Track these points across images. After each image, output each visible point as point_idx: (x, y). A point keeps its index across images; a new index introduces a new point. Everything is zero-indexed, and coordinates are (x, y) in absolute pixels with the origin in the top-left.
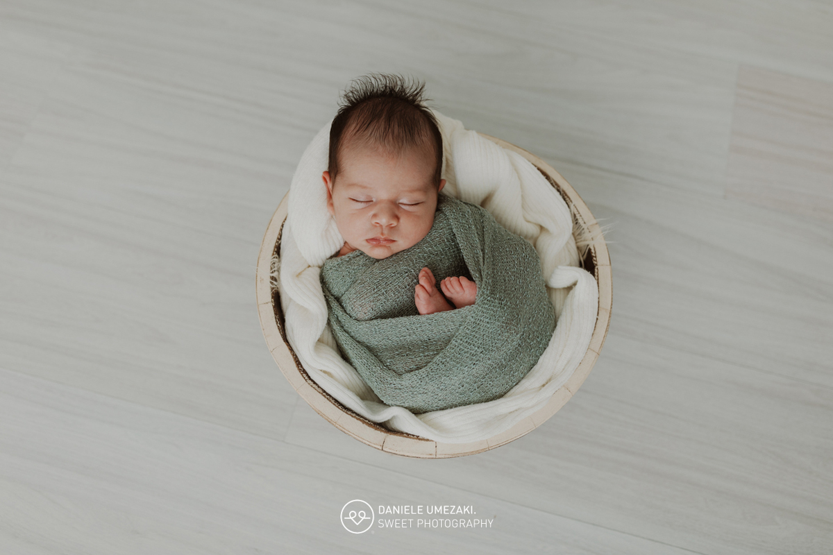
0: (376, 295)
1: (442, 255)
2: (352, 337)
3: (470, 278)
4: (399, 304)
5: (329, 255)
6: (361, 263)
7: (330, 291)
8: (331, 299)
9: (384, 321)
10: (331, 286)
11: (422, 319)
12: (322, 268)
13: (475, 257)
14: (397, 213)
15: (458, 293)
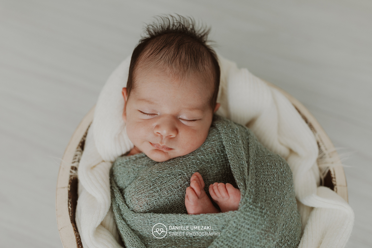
0: (151, 192)
1: (212, 163)
2: (128, 225)
3: (235, 186)
4: (171, 202)
5: (120, 153)
6: (144, 163)
7: (116, 183)
8: (116, 190)
9: (156, 215)
10: (118, 179)
11: (189, 218)
12: (113, 163)
13: (241, 167)
14: (177, 126)
15: (223, 198)
